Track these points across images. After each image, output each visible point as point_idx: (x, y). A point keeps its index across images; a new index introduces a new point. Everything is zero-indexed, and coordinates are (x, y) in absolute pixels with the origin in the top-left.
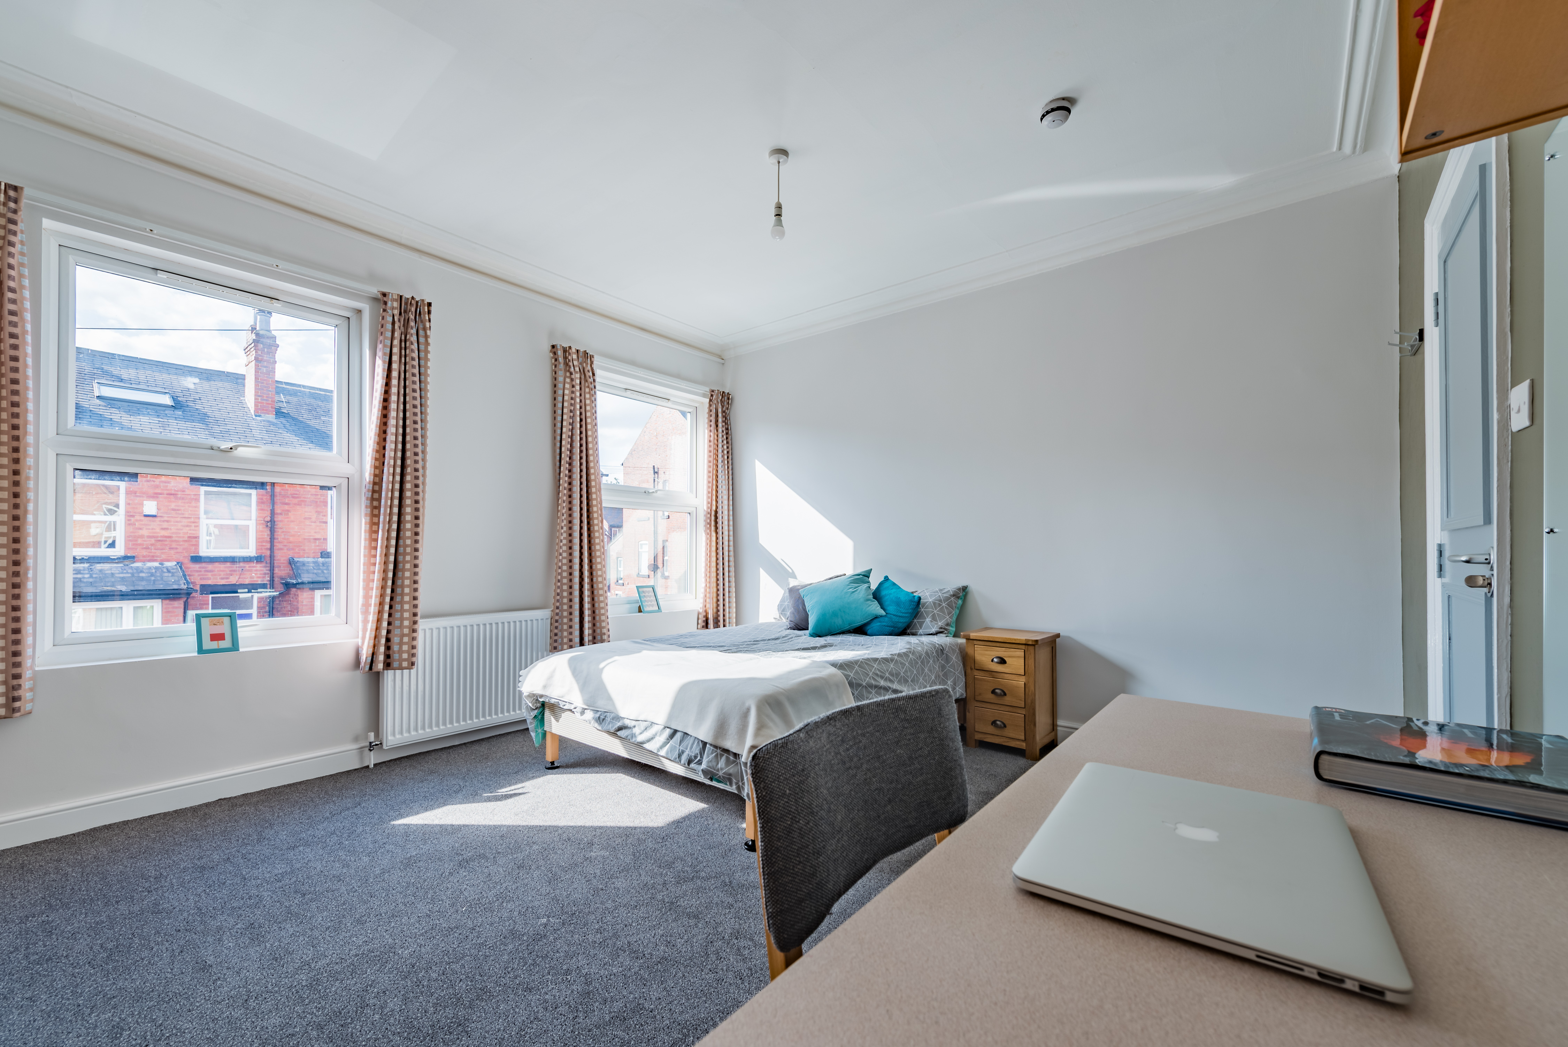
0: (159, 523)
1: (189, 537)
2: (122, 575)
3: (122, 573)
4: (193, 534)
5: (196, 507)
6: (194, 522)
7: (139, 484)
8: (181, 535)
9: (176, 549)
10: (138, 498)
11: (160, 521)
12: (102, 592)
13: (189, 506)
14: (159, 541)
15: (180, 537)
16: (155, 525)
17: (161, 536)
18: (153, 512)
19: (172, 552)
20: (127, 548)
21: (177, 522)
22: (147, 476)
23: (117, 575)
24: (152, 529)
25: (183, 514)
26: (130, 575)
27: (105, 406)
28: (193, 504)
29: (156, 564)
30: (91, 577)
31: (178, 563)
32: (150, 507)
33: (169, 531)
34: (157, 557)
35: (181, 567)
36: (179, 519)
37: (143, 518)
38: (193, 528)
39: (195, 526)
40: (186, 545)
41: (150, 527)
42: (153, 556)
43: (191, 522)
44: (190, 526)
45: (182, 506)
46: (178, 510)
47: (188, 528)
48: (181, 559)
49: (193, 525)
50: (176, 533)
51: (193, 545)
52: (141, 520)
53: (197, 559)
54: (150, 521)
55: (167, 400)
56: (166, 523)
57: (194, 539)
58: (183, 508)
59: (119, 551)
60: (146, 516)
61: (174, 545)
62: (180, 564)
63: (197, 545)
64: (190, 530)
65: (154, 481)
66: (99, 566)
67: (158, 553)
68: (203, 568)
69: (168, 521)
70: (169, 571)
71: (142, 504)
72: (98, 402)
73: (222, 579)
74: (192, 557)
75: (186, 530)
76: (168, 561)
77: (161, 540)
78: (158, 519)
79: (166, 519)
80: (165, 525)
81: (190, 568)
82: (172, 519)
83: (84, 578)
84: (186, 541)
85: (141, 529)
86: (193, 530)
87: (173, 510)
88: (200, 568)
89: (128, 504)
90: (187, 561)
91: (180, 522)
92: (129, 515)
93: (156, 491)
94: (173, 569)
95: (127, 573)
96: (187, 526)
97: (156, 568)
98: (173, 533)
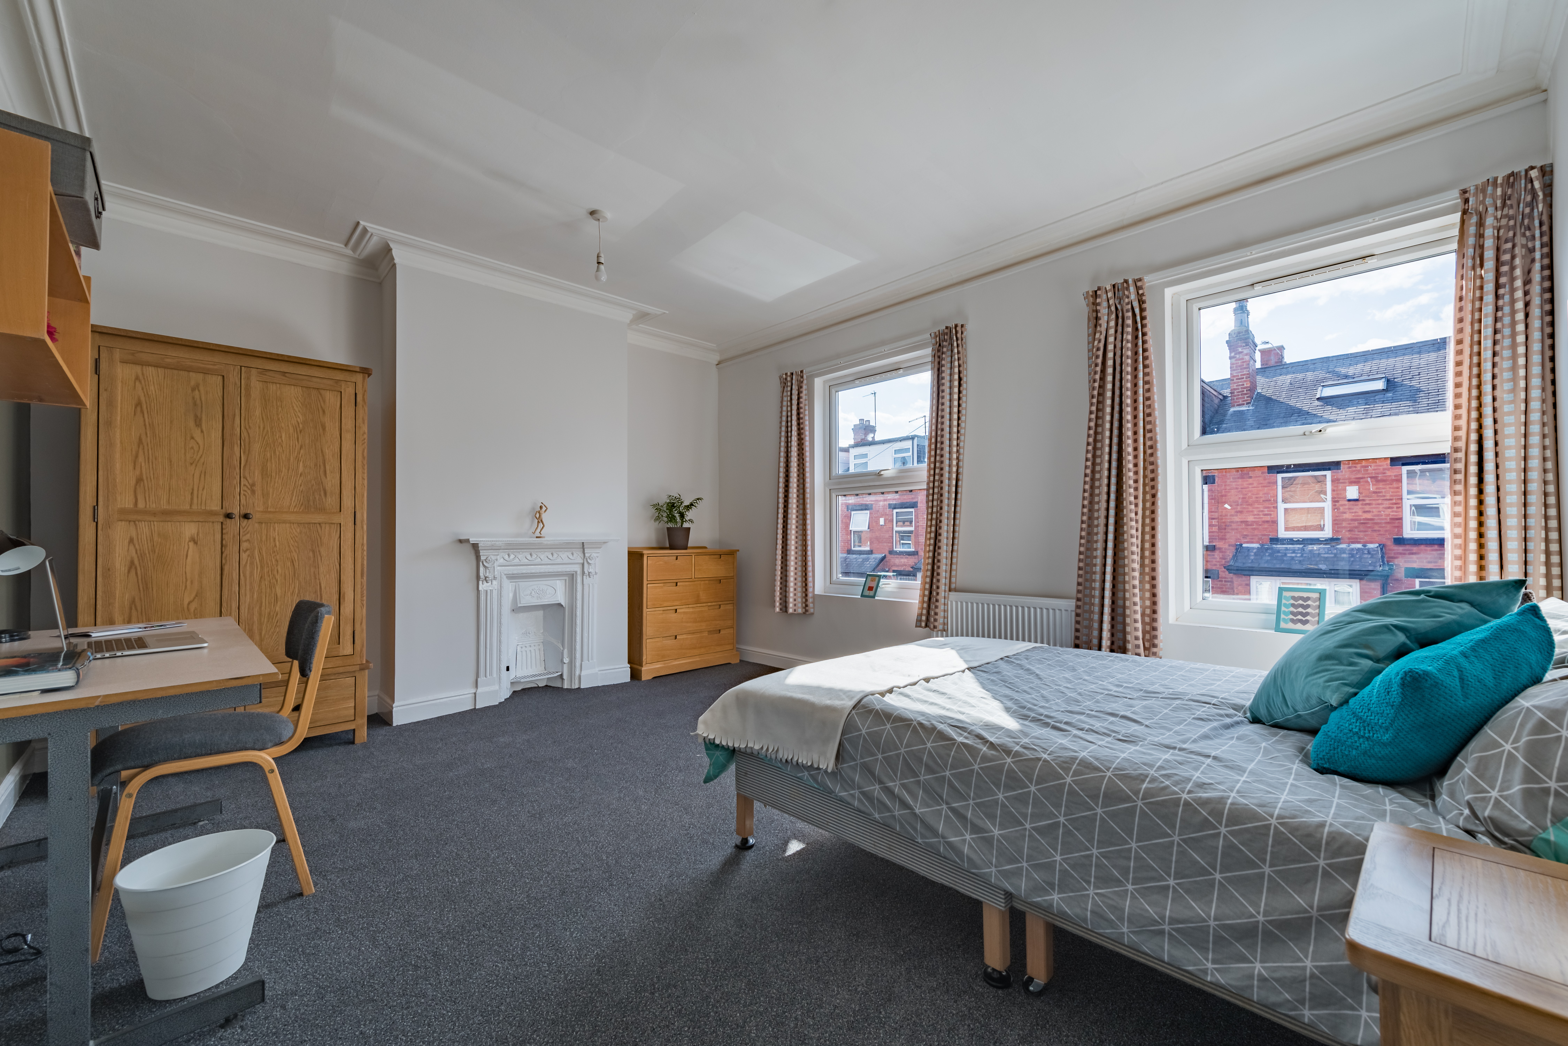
0: (1361, 506)
1: (1391, 519)
2: (1326, 556)
3: (1328, 553)
4: (1396, 515)
5: (1398, 488)
6: (1396, 504)
7: (1342, 472)
8: (1384, 517)
9: (1379, 531)
10: (1341, 485)
11: (1362, 504)
12: (1306, 569)
13: (1390, 488)
14: (1362, 523)
15: (1382, 519)
16: (1358, 508)
17: (1364, 519)
18: (1355, 496)
19: (1375, 534)
20: (1334, 530)
21: (1379, 504)
22: (1349, 464)
23: (1322, 555)
24: (1355, 512)
25: (1384, 496)
26: (1333, 555)
27: (1322, 406)
28: (1395, 485)
29: (1359, 546)
30: (1302, 556)
31: (1380, 545)
32: (1352, 492)
33: (1371, 514)
34: (1361, 539)
35: (1382, 549)
36: (1380, 502)
37: (1347, 503)
38: (1395, 509)
39: (1398, 508)
40: (1389, 527)
41: (1354, 511)
42: (1357, 538)
43: (1393, 504)
44: (1392, 508)
45: (1384, 488)
46: (1379, 492)
47: (1390, 510)
48: (1384, 541)
49: (1395, 506)
50: (1378, 515)
51: (1395, 527)
52: (1345, 505)
53: (1400, 541)
54: (1353, 505)
55: (1380, 385)
56: (1368, 506)
57: (1398, 521)
58: (1384, 490)
59: (1328, 533)
60: (1349, 500)
61: (1377, 528)
62: (1382, 547)
63: (1400, 527)
64: (1393, 512)
65: (1355, 467)
66: (1310, 547)
67: (1361, 535)
68: (1407, 550)
69: (1369, 504)
70: (1369, 553)
71: (1345, 490)
72: (1317, 403)
73: (1429, 562)
74: (1395, 539)
75: (1388, 511)
76: (1372, 543)
77: (1364, 523)
78: (1361, 503)
79: (1367, 502)
80: (1367, 508)
81: (1393, 550)
82: (1374, 502)
83: (1296, 556)
84: (1388, 523)
85: (1345, 513)
86: (1396, 512)
87: (1374, 492)
88: (1403, 550)
89: (1333, 490)
90: (1390, 543)
91: (1382, 504)
92: (1335, 501)
93: (1358, 476)
94: (1374, 551)
95: (1332, 553)
96: (1389, 508)
97: (1359, 549)
98: (1375, 516)
